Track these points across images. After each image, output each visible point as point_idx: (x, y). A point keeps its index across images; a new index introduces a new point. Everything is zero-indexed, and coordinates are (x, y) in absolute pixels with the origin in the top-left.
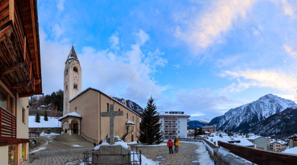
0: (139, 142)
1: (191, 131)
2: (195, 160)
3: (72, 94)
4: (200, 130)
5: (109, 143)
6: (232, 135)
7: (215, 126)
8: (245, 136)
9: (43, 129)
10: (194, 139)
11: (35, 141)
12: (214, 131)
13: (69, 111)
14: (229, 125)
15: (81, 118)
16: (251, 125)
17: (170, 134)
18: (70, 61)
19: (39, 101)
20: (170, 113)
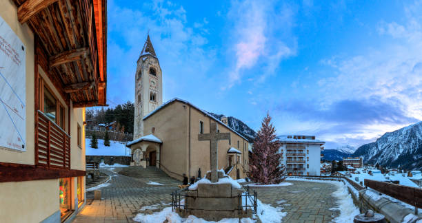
0: (249, 180)
1: (327, 164)
2: (333, 206)
3: (148, 108)
4: (340, 163)
5: (210, 180)
6: (388, 172)
7: (363, 158)
8: (406, 174)
9: (102, 157)
10: (330, 176)
11: (92, 175)
12: (360, 166)
13: (142, 133)
14: (383, 156)
15: (161, 144)
16: (415, 158)
17: (296, 169)
18: (144, 59)
19: (96, 118)
20: (295, 138)
